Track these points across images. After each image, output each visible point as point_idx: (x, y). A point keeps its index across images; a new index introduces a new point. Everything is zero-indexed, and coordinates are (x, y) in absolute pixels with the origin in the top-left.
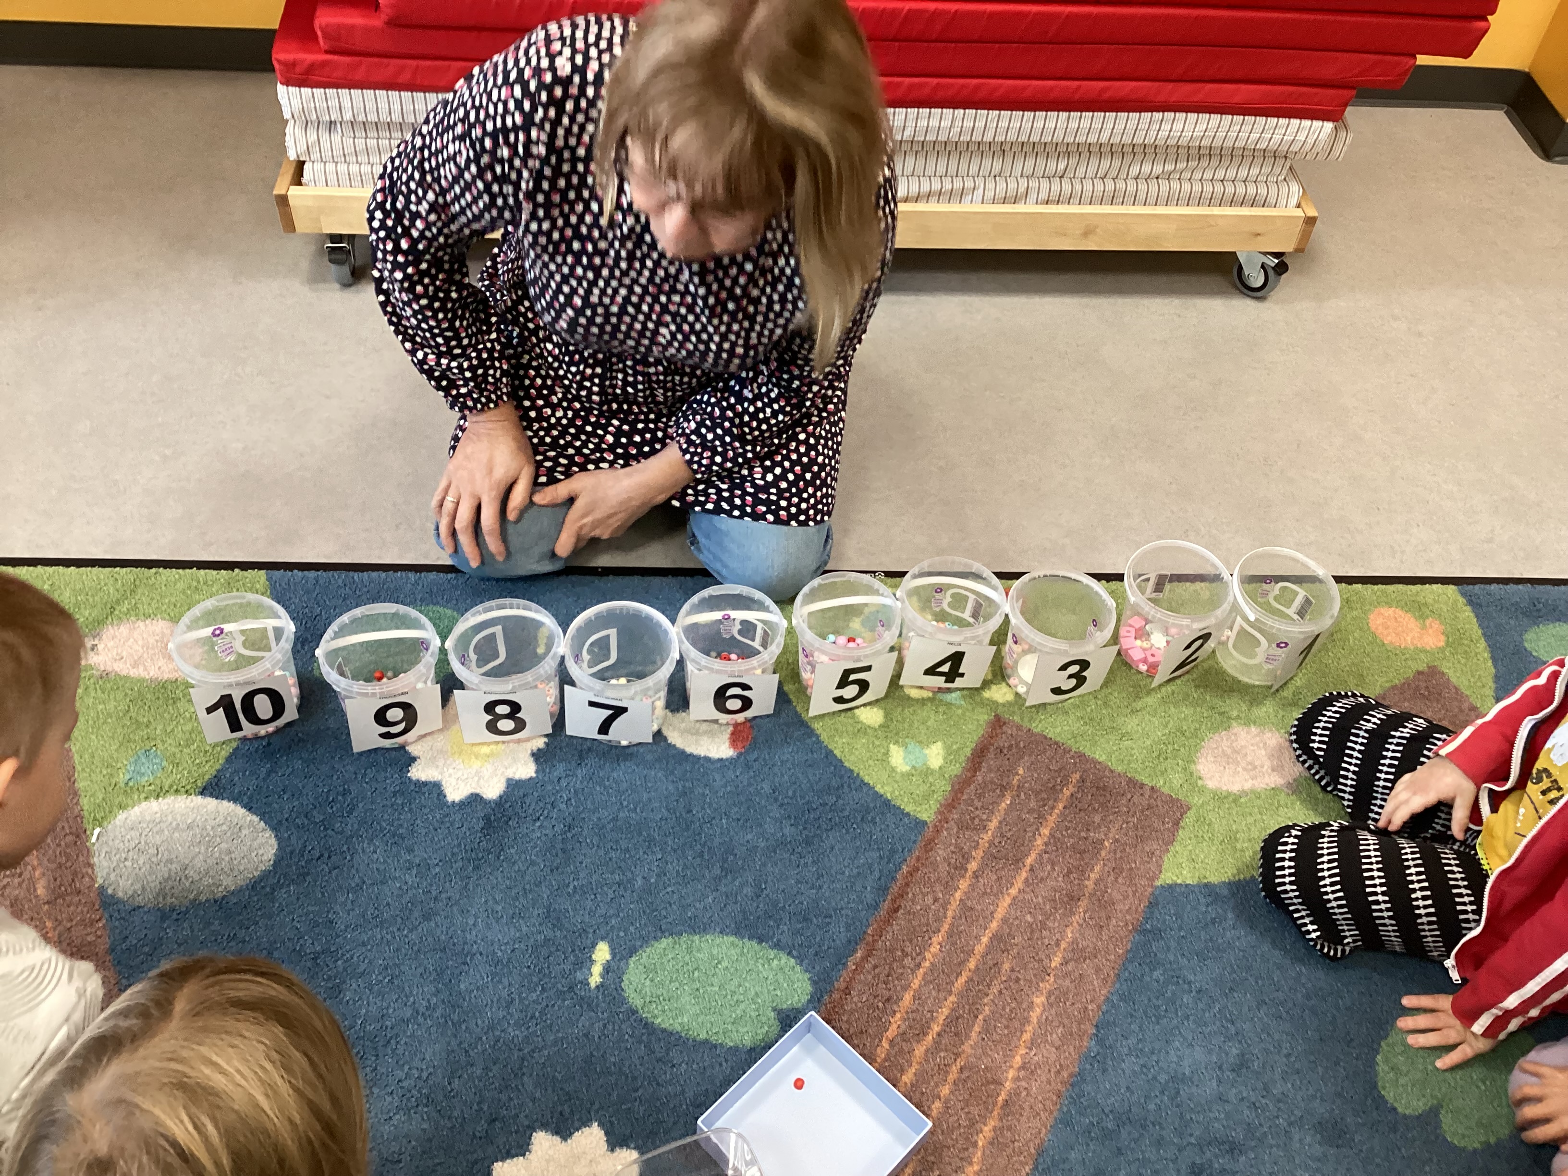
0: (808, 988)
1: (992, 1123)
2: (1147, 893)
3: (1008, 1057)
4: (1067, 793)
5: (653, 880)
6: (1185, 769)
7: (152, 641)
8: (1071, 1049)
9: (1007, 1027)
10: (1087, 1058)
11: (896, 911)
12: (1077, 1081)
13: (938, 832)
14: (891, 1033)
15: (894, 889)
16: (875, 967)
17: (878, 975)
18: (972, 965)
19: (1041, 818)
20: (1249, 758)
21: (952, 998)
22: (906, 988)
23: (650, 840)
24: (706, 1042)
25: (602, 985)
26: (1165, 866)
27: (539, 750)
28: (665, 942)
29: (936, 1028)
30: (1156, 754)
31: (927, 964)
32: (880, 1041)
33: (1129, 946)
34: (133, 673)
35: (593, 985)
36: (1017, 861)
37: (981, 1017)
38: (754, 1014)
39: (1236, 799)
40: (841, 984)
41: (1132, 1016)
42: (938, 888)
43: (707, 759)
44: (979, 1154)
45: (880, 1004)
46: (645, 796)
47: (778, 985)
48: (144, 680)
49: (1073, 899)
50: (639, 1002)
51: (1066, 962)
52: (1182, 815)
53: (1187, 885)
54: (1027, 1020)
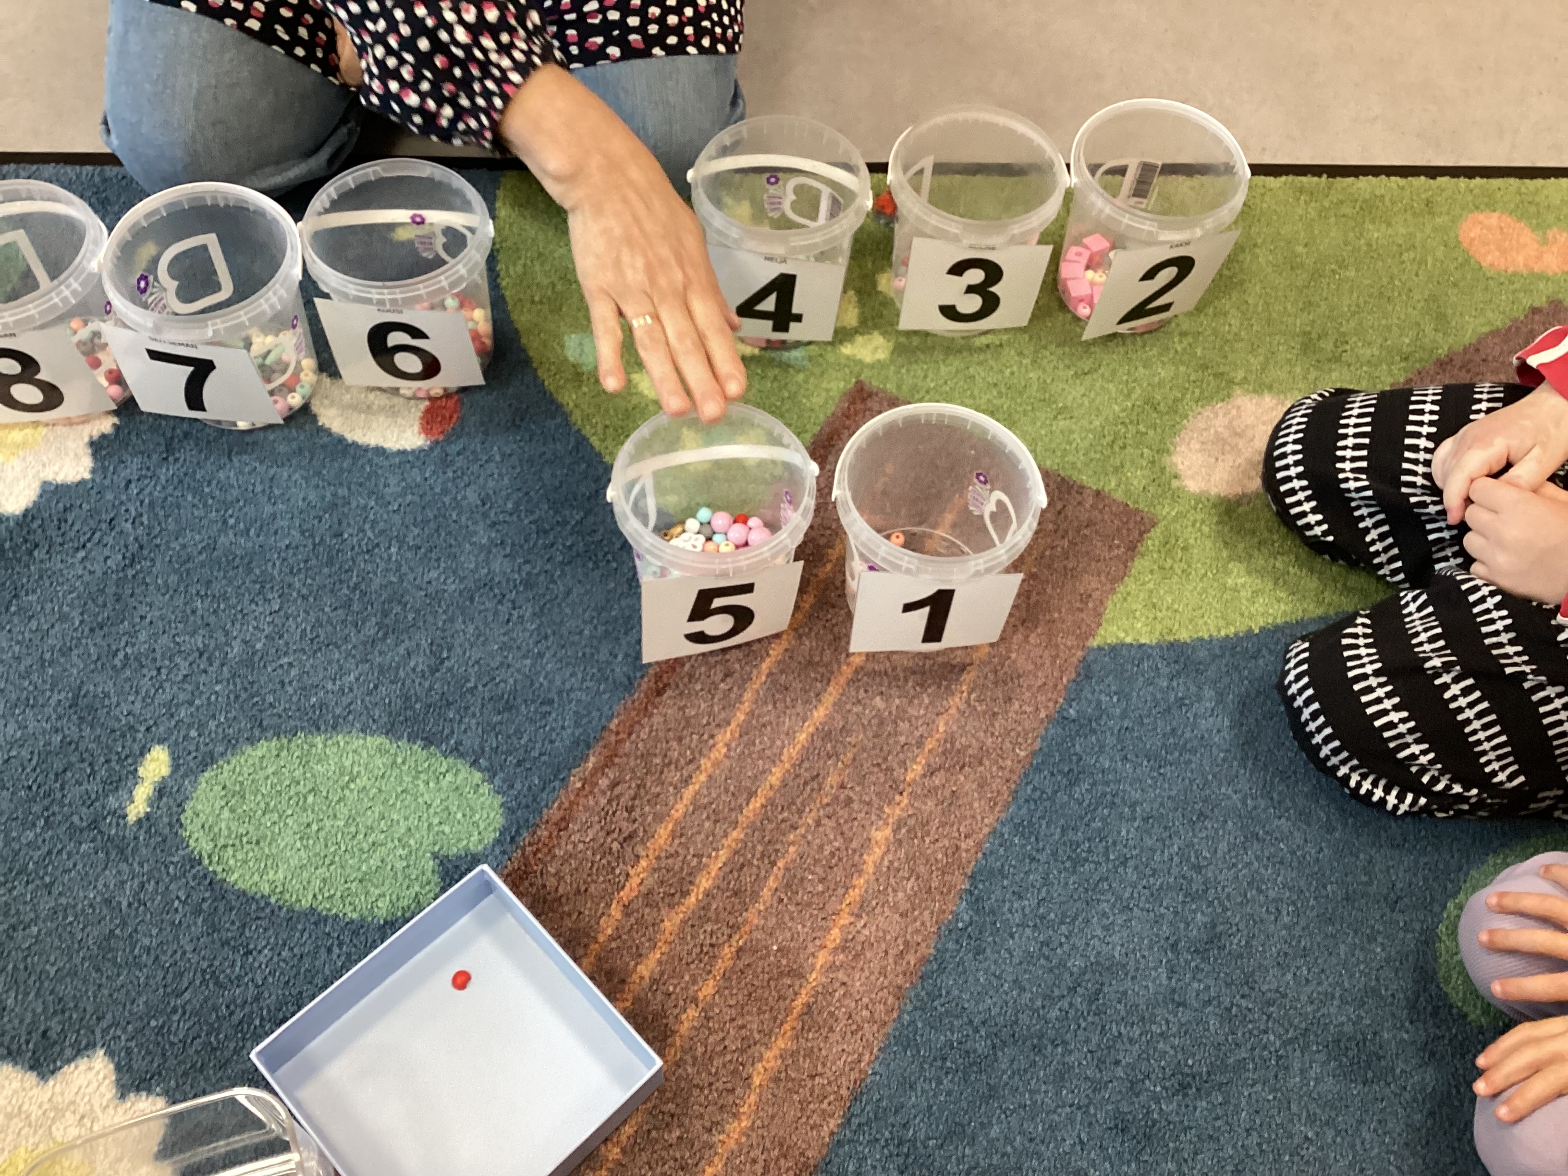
0: (498, 819)
1: (782, 1044)
2: (1074, 660)
3: (819, 930)
5: (259, 646)
6: (1153, 462)
8: (927, 915)
9: (822, 880)
16: (614, 784)
17: (618, 797)
21: (738, 833)
22: (659, 818)
23: (263, 582)
24: (311, 911)
25: (148, 816)
26: (1108, 615)
27: (103, 436)
28: (264, 748)
29: (704, 884)
30: (1109, 439)
32: (608, 905)
33: (1037, 745)
35: (132, 818)
37: (781, 864)
38: (400, 865)
39: (1231, 507)
40: (554, 813)
41: (1033, 859)
43: (380, 451)
45: (615, 846)
46: (268, 509)
47: (447, 816)
50: (206, 846)
51: (931, 772)
52: (1141, 534)
53: (1141, 646)
54: (857, 869)
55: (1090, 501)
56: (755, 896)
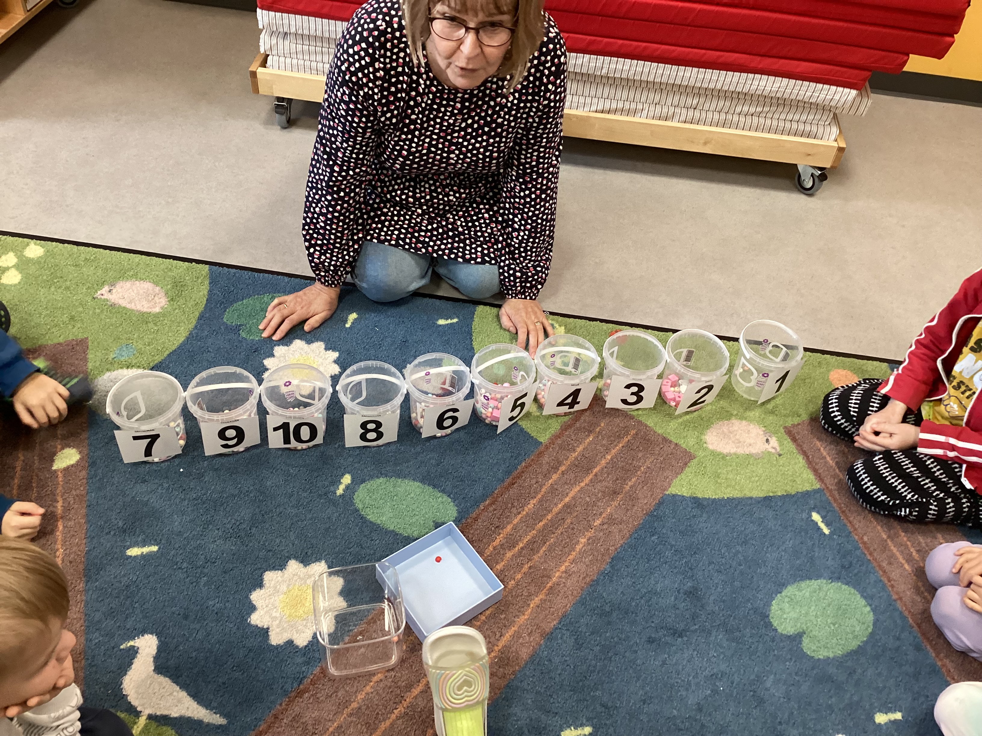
0: (455, 514)
1: (541, 596)
2: (659, 497)
3: (557, 566)
4: (626, 440)
6: (698, 437)
7: (141, 292)
8: (595, 567)
9: (561, 551)
10: (602, 574)
11: (513, 484)
12: (594, 584)
13: (547, 447)
14: (496, 543)
15: (515, 473)
16: (495, 510)
17: (496, 514)
18: (549, 517)
19: (608, 450)
20: (737, 437)
21: (534, 532)
22: (508, 523)
24: (393, 531)
25: (343, 495)
26: (673, 484)
28: (381, 480)
29: (521, 545)
30: (683, 427)
31: (525, 513)
32: (489, 546)
33: (642, 521)
34: (129, 306)
35: (338, 494)
36: (588, 470)
37: (548, 543)
38: (422, 522)
39: (724, 457)
40: (474, 515)
41: (634, 557)
42: (540, 476)
44: (530, 610)
45: (493, 528)
47: (438, 510)
48: (133, 310)
49: (615, 493)
50: (360, 506)
51: (603, 524)
52: (690, 460)
53: (683, 496)
54: (574, 549)
55: (672, 447)
56: (538, 552)
